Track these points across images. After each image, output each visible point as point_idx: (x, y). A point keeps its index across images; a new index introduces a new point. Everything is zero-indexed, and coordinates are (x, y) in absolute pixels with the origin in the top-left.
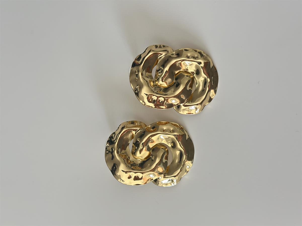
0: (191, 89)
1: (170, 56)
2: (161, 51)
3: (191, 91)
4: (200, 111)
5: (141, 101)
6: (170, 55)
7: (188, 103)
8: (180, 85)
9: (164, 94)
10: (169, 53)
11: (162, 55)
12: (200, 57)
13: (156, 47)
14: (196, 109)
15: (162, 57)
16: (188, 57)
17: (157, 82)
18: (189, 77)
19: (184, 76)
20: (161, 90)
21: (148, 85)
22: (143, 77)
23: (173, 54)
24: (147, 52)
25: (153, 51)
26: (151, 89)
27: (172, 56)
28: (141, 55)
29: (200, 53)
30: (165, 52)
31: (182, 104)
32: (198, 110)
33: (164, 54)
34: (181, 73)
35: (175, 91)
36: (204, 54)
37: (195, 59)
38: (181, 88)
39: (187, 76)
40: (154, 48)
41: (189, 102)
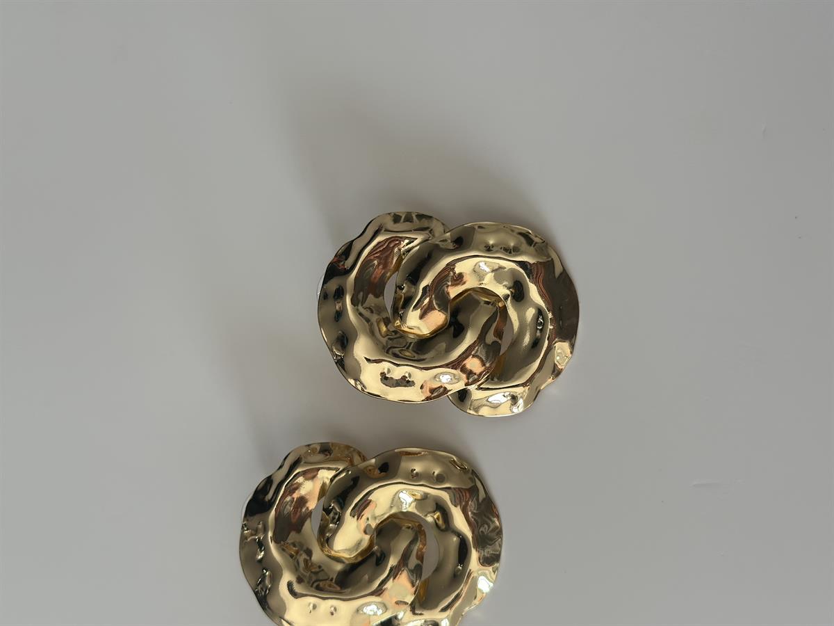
0: (500, 342)
1: (437, 246)
2: (409, 231)
3: (500, 345)
4: (526, 403)
5: (352, 382)
6: (437, 243)
7: (489, 383)
8: (467, 332)
9: (416, 358)
10: (434, 236)
11: (413, 242)
12: (524, 246)
13: (396, 219)
14: (514, 399)
15: (413, 247)
16: (489, 249)
17: (398, 322)
18: (494, 304)
19: (478, 302)
20: (411, 348)
21: (372, 334)
22: (358, 310)
23: (445, 241)
24: (369, 233)
25: (387, 230)
26: (380, 342)
27: (442, 245)
28: (353, 241)
29: (526, 236)
30: (422, 234)
31: (472, 388)
32: (521, 402)
33: (419, 238)
34: (470, 294)
35: (450, 349)
36: (536, 240)
37: (510, 253)
38: (470, 338)
39: (488, 303)
40: (390, 225)
41: (492, 380)
